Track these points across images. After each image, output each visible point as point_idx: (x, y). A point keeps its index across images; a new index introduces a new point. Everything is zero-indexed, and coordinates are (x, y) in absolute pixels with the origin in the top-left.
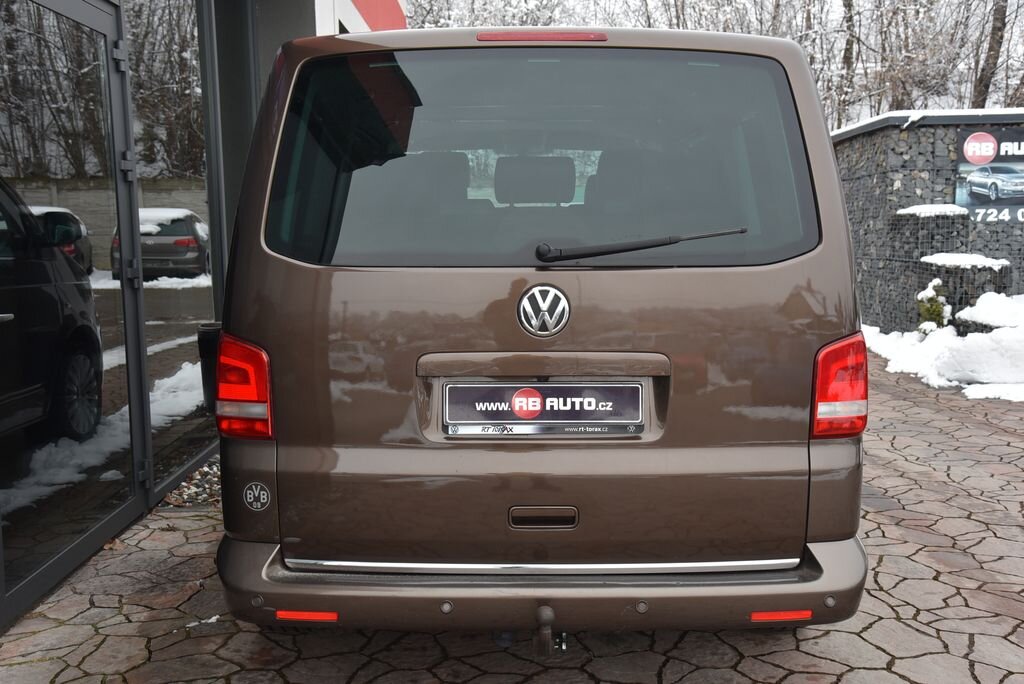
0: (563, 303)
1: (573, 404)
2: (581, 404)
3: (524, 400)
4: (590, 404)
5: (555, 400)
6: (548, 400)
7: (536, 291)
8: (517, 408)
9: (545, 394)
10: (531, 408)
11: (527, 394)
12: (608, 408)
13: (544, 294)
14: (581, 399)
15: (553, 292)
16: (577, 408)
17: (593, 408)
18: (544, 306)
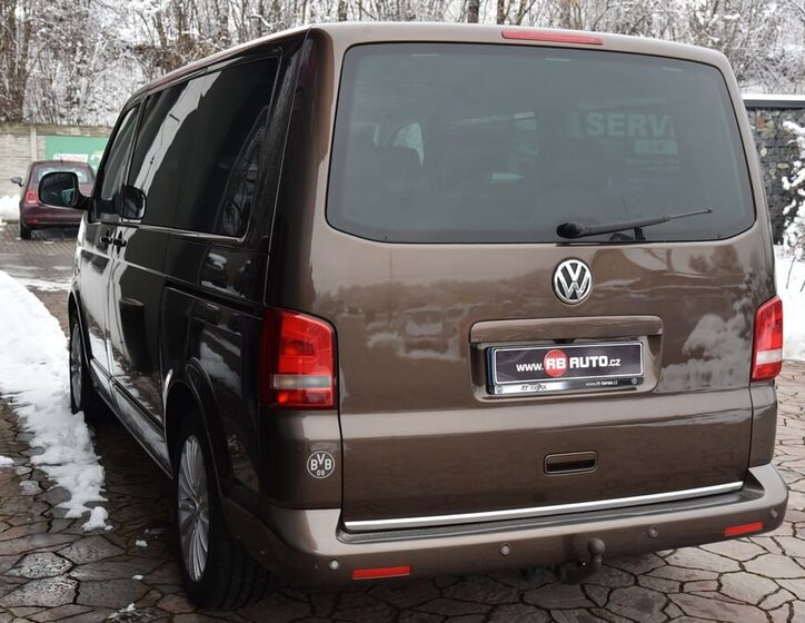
0: (588, 274)
1: (591, 362)
2: (597, 361)
3: (553, 360)
4: (603, 361)
5: (576, 359)
6: (572, 359)
7: (567, 264)
8: (548, 368)
9: (569, 354)
10: (559, 367)
11: (555, 355)
12: (617, 364)
13: (574, 267)
14: (597, 358)
15: (580, 264)
16: (594, 365)
17: (606, 364)
18: (575, 277)
